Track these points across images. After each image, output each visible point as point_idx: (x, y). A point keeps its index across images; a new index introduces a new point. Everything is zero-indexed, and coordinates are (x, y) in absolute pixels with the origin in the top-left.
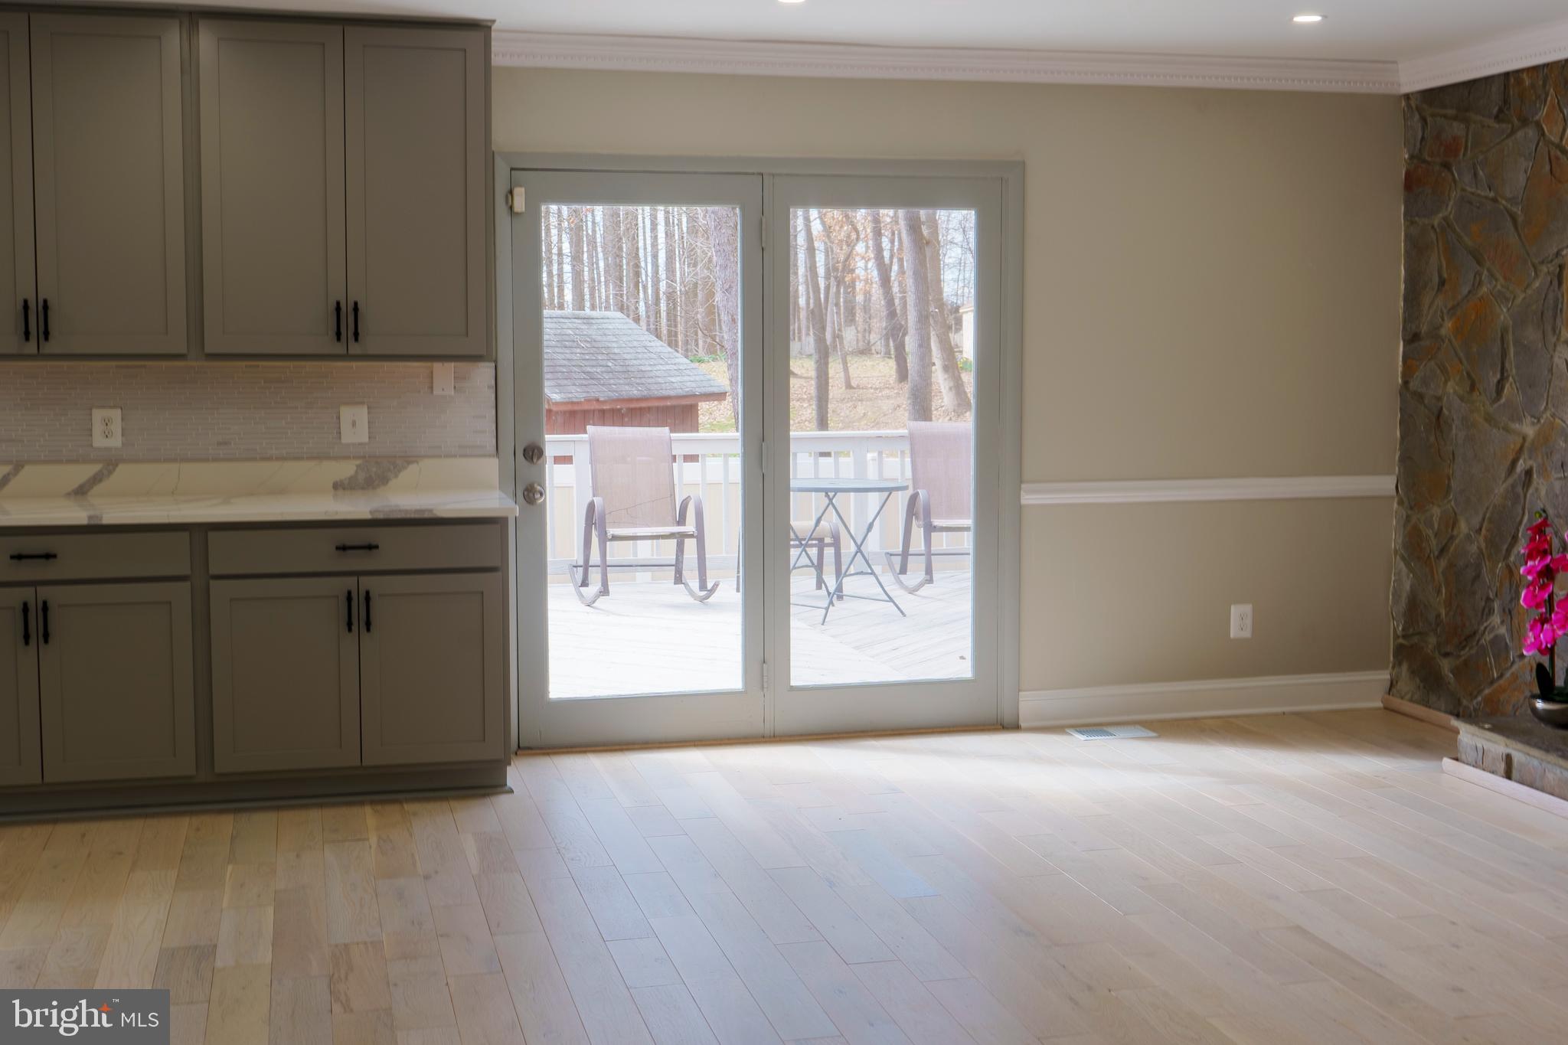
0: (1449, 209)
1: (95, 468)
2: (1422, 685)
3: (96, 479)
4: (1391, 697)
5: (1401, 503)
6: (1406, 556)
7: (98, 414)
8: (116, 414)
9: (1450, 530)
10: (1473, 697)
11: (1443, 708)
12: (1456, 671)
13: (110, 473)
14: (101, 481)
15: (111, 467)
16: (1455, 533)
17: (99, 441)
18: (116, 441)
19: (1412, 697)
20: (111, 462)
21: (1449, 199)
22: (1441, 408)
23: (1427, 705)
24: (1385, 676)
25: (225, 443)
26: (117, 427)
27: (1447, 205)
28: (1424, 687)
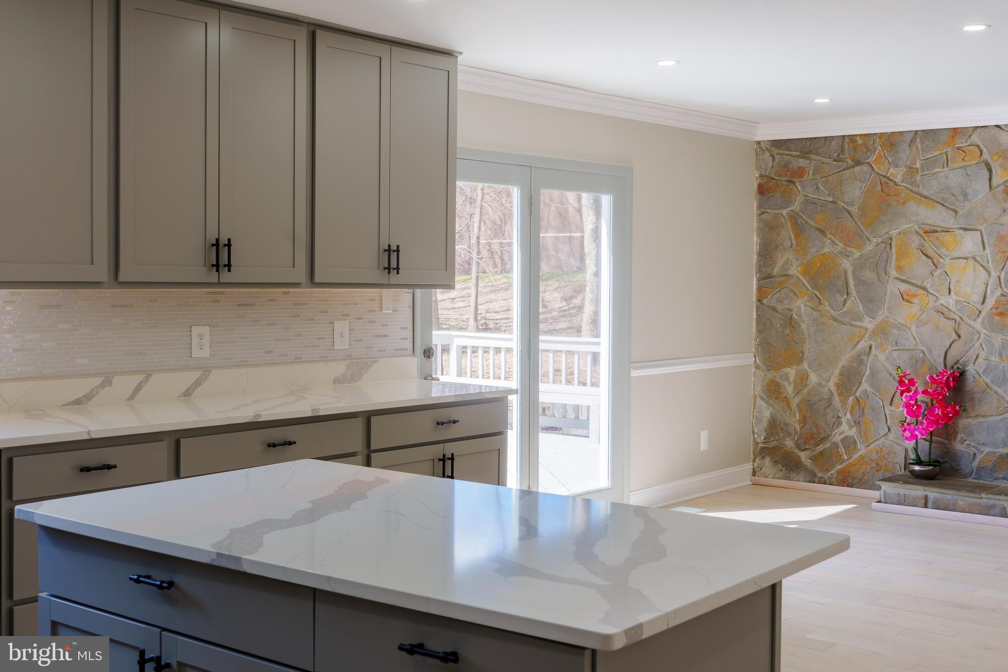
0: (795, 206)
1: (197, 374)
2: (784, 469)
3: (197, 384)
4: (756, 477)
5: (757, 367)
6: (765, 397)
7: (196, 330)
8: (206, 330)
9: (805, 381)
10: (827, 470)
11: (802, 479)
12: (814, 459)
13: (206, 377)
14: (200, 384)
15: (207, 373)
16: (808, 383)
17: (196, 353)
18: (206, 353)
19: (774, 476)
20: (206, 370)
21: (796, 201)
22: (792, 314)
23: (788, 478)
24: (749, 466)
25: (271, 352)
26: (206, 340)
27: (794, 204)
28: (786, 470)
